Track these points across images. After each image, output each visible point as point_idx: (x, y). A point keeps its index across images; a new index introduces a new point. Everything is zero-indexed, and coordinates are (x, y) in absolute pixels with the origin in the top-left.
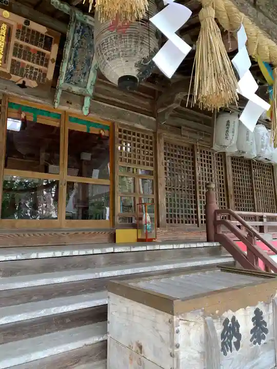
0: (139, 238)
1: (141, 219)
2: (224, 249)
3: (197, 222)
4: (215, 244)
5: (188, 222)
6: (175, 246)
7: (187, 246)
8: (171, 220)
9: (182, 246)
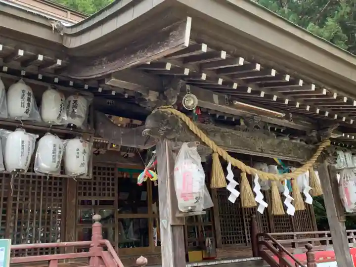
0: (204, 257)
1: (204, 243)
2: (265, 261)
3: (245, 241)
4: (259, 258)
5: (238, 242)
6: (233, 261)
7: (240, 260)
8: (225, 242)
9: (237, 261)
